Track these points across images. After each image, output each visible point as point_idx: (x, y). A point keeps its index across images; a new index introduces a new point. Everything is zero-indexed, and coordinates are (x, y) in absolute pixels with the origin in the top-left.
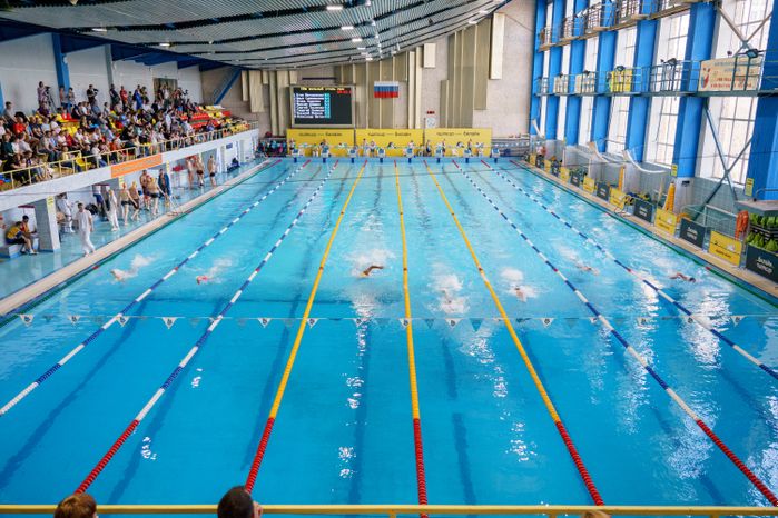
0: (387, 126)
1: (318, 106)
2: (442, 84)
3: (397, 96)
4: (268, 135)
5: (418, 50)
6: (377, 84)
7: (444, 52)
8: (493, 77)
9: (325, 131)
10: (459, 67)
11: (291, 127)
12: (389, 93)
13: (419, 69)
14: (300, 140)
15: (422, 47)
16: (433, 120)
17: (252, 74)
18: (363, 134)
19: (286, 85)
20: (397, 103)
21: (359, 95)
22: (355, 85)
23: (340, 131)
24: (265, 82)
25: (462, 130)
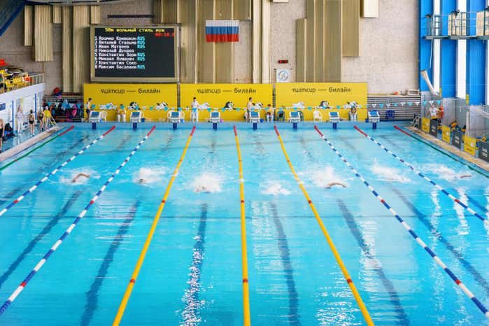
0: (223, 78)
1: (126, 54)
2: (298, 23)
3: (237, 40)
4: (57, 92)
6: (209, 24)
8: (366, 14)
9: (137, 87)
10: (320, 2)
11: (89, 81)
12: (227, 36)
13: (266, 4)
14: (100, 99)
16: (286, 72)
17: (38, 10)
18: (188, 90)
19: (85, 24)
20: (238, 49)
21: (184, 38)
22: (180, 25)
23: (157, 87)
24: (57, 20)
25: (327, 85)
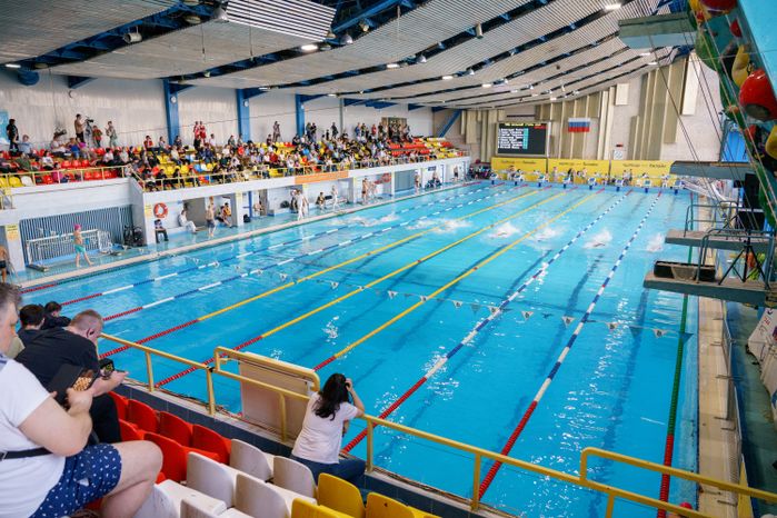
0: (577, 155)
1: (515, 138)
2: (633, 120)
3: (588, 130)
4: (478, 162)
5: (612, 89)
6: (570, 120)
7: (636, 90)
8: (684, 113)
9: (522, 160)
10: (650, 104)
11: (495, 156)
12: (582, 128)
13: (611, 107)
14: (499, 165)
15: (616, 86)
16: (622, 152)
17: (470, 114)
19: (495, 121)
20: (588, 137)
21: (553, 129)
22: (552, 121)
23: (534, 160)
24: (479, 119)
25: (648, 162)
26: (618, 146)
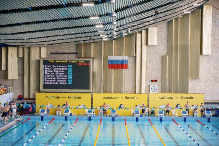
0: (118, 90)
2: (163, 58)
3: (126, 67)
4: (21, 98)
5: (144, 32)
6: (110, 58)
7: (164, 34)
8: (204, 53)
9: (67, 95)
10: (176, 46)
11: (39, 91)
12: (121, 65)
13: (144, 47)
15: (147, 30)
16: (156, 86)
17: (10, 49)
18: (98, 97)
19: (37, 58)
20: (127, 73)
21: (96, 66)
22: (93, 58)
23: (79, 95)
24: (21, 56)
25: (180, 95)
26: (152, 81)
